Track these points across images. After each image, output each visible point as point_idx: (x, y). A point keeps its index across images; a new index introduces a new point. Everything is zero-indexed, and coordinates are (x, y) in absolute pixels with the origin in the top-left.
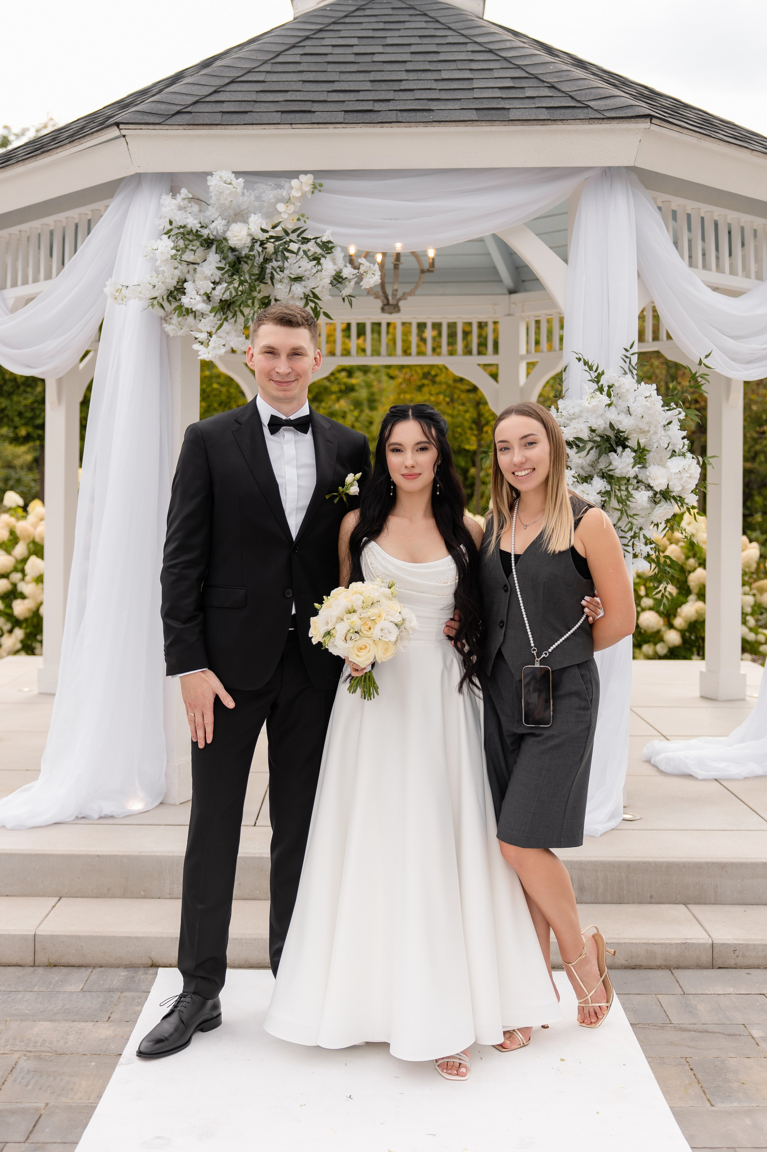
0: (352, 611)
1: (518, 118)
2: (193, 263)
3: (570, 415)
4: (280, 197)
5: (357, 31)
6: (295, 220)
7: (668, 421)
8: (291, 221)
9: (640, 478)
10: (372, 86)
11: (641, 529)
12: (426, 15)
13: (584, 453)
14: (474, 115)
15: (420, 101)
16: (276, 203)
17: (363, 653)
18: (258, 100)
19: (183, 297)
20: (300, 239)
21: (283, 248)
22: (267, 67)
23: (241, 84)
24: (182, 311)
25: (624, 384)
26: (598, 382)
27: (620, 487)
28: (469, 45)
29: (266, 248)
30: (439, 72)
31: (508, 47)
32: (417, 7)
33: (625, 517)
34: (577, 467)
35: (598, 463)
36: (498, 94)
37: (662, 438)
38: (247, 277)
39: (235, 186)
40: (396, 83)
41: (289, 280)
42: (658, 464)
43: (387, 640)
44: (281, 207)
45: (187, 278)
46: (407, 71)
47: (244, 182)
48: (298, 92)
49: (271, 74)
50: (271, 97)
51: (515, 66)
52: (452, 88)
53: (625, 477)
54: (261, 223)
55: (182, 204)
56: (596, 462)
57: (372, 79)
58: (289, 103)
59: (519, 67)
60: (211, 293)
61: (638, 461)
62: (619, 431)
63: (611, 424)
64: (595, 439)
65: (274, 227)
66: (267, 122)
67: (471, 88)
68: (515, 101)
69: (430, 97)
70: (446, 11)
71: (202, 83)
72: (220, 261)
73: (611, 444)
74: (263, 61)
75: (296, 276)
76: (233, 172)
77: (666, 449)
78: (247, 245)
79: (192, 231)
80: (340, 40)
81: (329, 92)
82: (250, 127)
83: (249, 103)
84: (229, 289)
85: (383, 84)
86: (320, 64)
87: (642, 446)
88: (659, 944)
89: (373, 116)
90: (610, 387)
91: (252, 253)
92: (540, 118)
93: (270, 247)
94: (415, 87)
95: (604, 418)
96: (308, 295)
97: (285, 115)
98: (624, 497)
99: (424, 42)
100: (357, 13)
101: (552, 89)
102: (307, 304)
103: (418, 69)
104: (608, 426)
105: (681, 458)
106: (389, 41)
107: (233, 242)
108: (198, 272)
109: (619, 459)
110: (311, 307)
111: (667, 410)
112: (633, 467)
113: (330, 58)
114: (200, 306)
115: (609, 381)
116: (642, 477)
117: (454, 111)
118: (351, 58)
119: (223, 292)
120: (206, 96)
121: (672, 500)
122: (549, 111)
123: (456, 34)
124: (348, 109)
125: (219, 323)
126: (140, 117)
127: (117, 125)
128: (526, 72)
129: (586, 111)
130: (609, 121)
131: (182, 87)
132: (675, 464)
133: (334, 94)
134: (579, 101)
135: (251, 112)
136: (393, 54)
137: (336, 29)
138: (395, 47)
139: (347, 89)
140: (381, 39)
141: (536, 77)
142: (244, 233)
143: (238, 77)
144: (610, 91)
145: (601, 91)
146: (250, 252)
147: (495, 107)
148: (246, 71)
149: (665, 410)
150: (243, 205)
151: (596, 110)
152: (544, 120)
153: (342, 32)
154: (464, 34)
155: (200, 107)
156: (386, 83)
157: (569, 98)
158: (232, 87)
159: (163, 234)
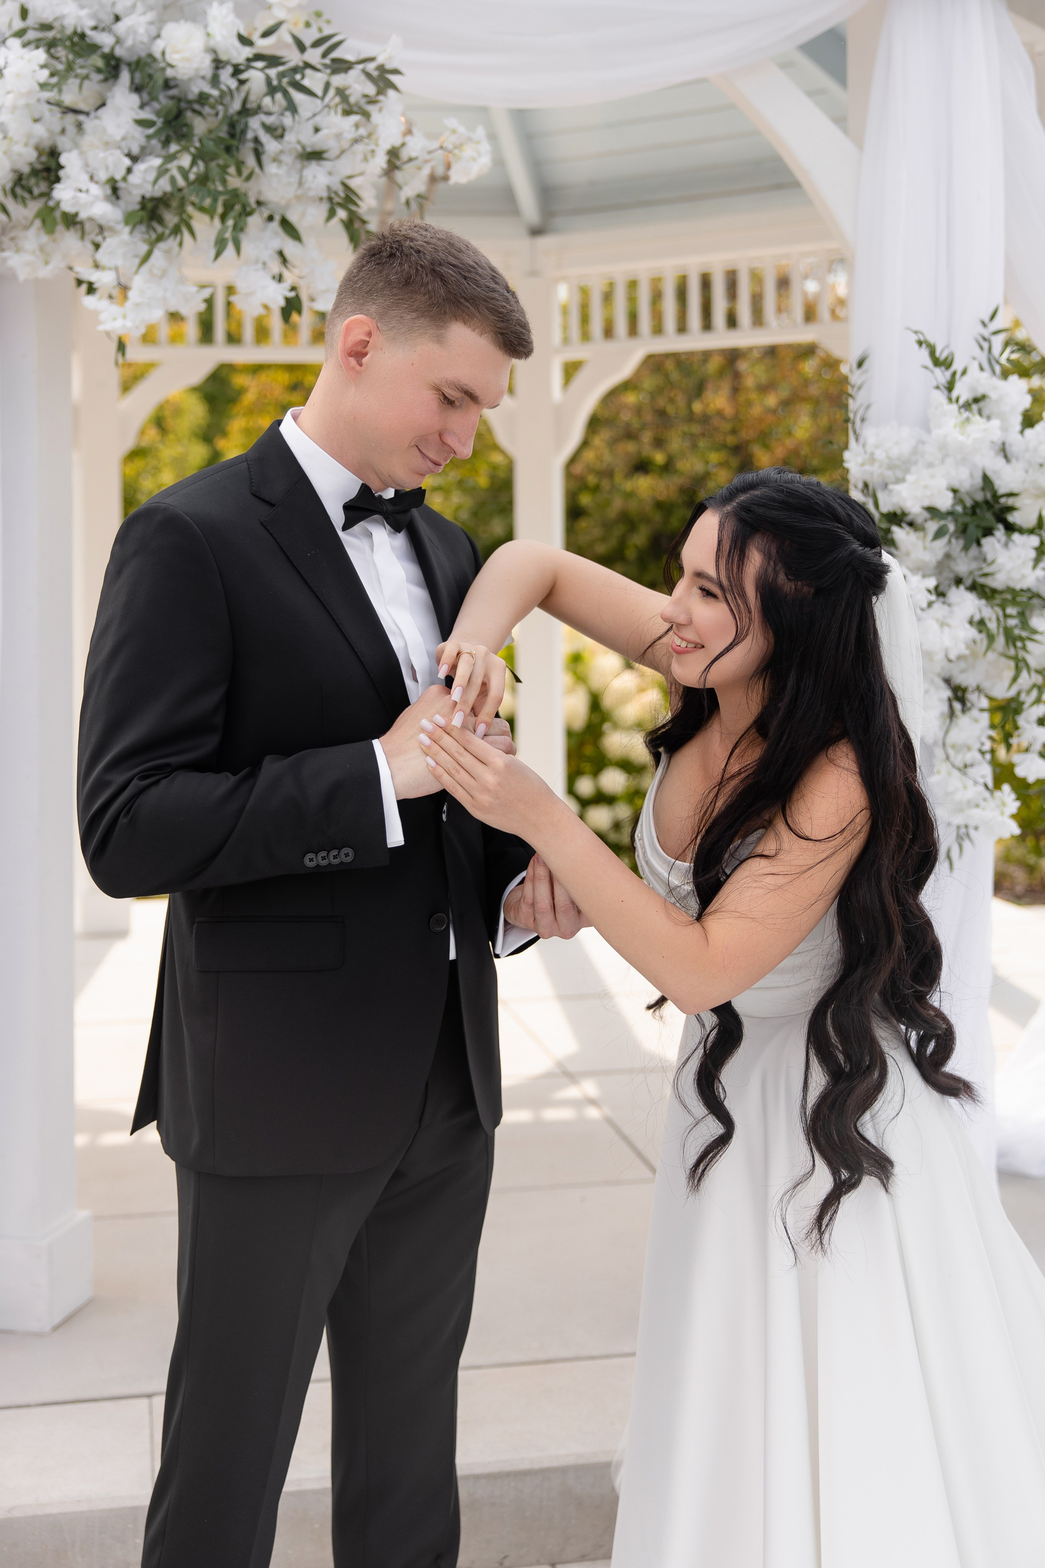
2: (76, 112)
6: (302, 25)
8: (293, 24)
19: (57, 187)
20: (327, 60)
21: (287, 83)
24: (54, 222)
26: (949, 389)
29: (246, 82)
38: (204, 146)
41: (296, 156)
45: (59, 143)
54: (234, 25)
60: (124, 179)
63: (984, 477)
65: (266, 34)
72: (141, 108)
75: (310, 150)
78: (202, 73)
84: (167, 170)
90: (977, 401)
91: (214, 91)
96: (336, 192)
102: (332, 213)
104: (980, 481)
108: (89, 130)
109: (1005, 551)
110: (342, 221)
114: (97, 209)
119: (152, 176)
125: (143, 250)
142: (197, 44)
146: (211, 90)
159: (7, 39)
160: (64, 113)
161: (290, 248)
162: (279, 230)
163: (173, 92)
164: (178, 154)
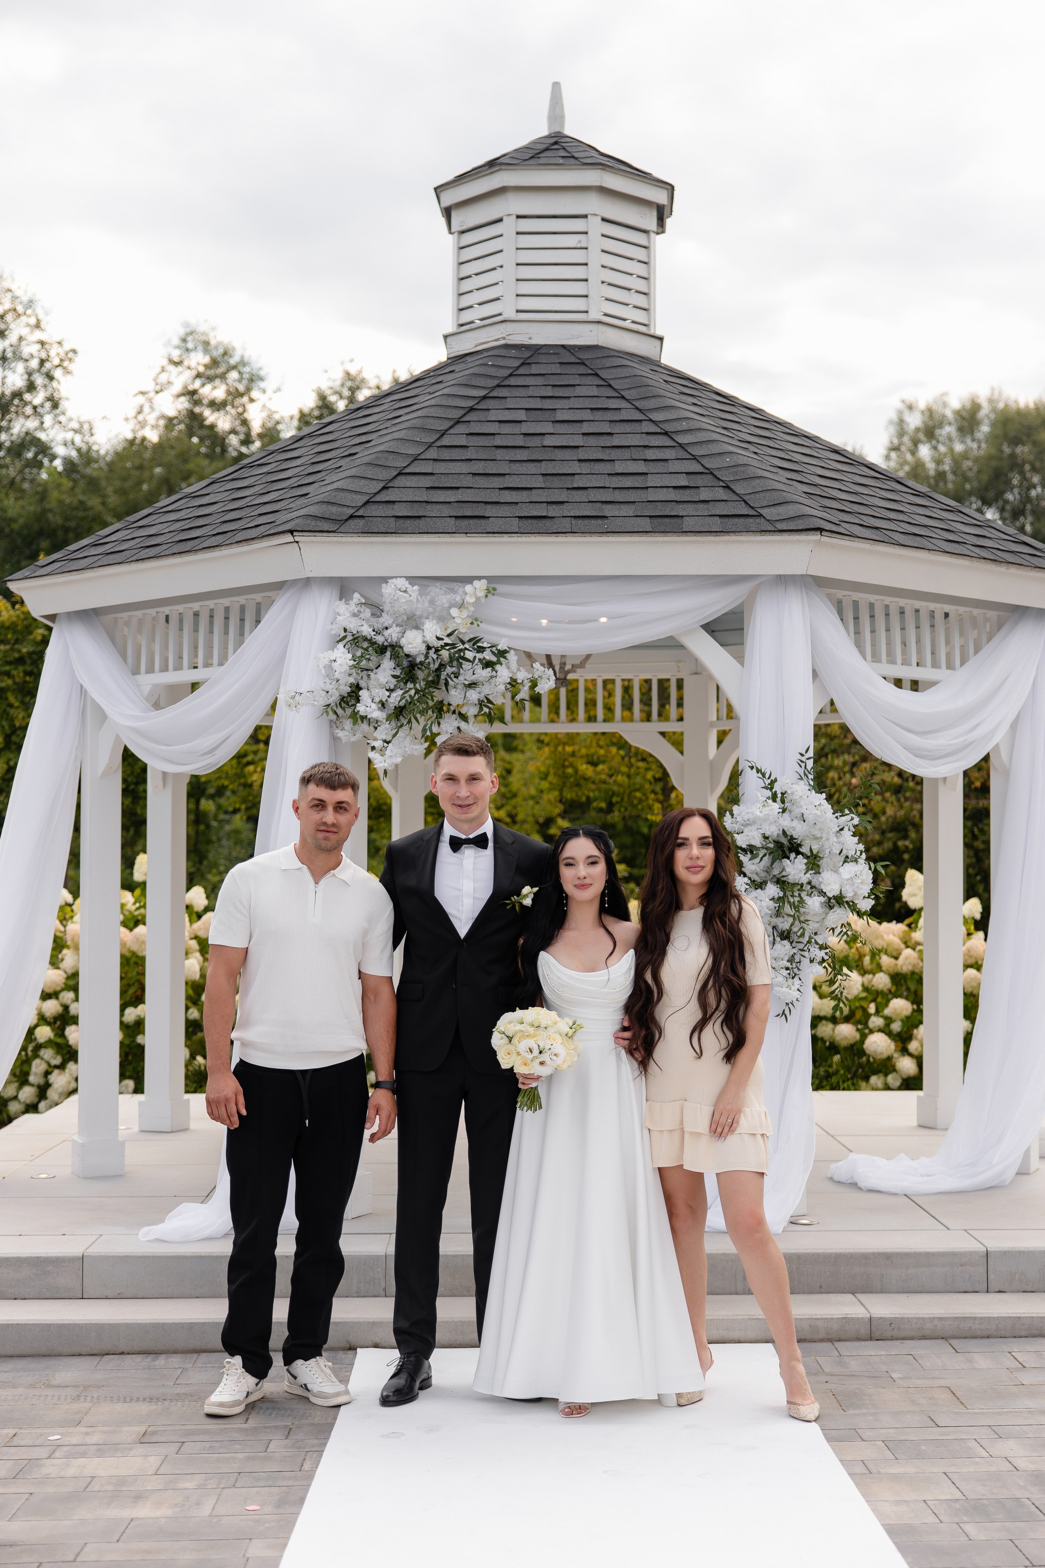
1: (692, 530)
2: (367, 670)
3: (744, 821)
4: (453, 602)
5: (524, 399)
6: (469, 625)
7: (841, 827)
8: (464, 626)
9: (813, 884)
10: (545, 482)
11: (816, 934)
12: (597, 375)
13: (758, 860)
14: (646, 524)
15: (594, 504)
16: (450, 607)
18: (430, 500)
19: (358, 704)
20: (475, 647)
21: (458, 656)
22: (432, 453)
23: (408, 477)
24: (357, 719)
25: (796, 791)
26: (771, 789)
27: (794, 893)
28: (644, 423)
29: (440, 655)
30: (612, 463)
31: (684, 428)
32: (587, 363)
33: (797, 922)
34: (752, 873)
35: (773, 868)
36: (672, 495)
37: (834, 844)
38: (423, 684)
39: (410, 595)
40: (569, 478)
41: (463, 685)
42: (831, 870)
44: (454, 612)
45: (360, 683)
46: (579, 460)
47: (419, 590)
49: (438, 462)
50: (441, 496)
51: (692, 457)
52: (627, 486)
53: (798, 884)
54: (436, 630)
55: (356, 610)
56: (770, 868)
57: (544, 472)
58: (461, 504)
59: (695, 458)
60: (386, 701)
61: (810, 867)
62: (792, 838)
63: (783, 830)
64: (768, 845)
65: (449, 635)
66: (442, 531)
67: (646, 486)
68: (689, 505)
69: (604, 499)
70: (620, 370)
71: (369, 476)
72: (394, 668)
73: (783, 852)
74: (428, 445)
75: (470, 682)
76: (407, 578)
77: (840, 854)
78: (422, 652)
79: (366, 638)
80: (506, 412)
81: (500, 489)
82: (425, 535)
83: (421, 504)
84: (405, 696)
85: (555, 478)
86: (488, 449)
87: (815, 852)
88: (822, 1319)
89: (548, 523)
90: (783, 794)
91: (427, 661)
92: (713, 530)
93: (445, 654)
94: (588, 485)
95: (778, 825)
96: (483, 701)
97: (459, 521)
98: (796, 903)
99: (596, 419)
100: (521, 371)
101: (727, 490)
102: (481, 709)
103: (591, 458)
104: (781, 832)
105: (854, 863)
106: (560, 416)
107: (407, 650)
108: (372, 679)
109: (792, 865)
110: (486, 712)
111: (840, 816)
112: (805, 874)
113: (498, 441)
114: (376, 713)
115: (781, 788)
116: (816, 882)
117: (628, 518)
118: (520, 441)
119: (399, 699)
120: (376, 494)
121: (846, 906)
122: (722, 520)
123: (630, 406)
124: (522, 515)
125: (394, 731)
126: (313, 523)
127: (291, 532)
128: (702, 465)
129: (758, 520)
130: (780, 534)
131: (348, 480)
132: (849, 870)
133: (506, 492)
134: (752, 508)
135: (424, 516)
136: (564, 436)
137: (501, 395)
138: (566, 425)
139: (519, 486)
140: (550, 412)
141: (712, 473)
142: (419, 640)
143: (405, 467)
144: (785, 494)
145: (775, 495)
146: (425, 660)
147: (669, 514)
148: (412, 459)
149: (837, 817)
150: (418, 613)
151: (768, 520)
152: (717, 532)
153: (508, 399)
154: (640, 407)
155: (372, 510)
156: (558, 477)
157: (743, 503)
158: (402, 481)
159: (338, 642)
160: (362, 671)
161: (463, 725)
162: (458, 717)
163: (410, 659)
164: (410, 689)
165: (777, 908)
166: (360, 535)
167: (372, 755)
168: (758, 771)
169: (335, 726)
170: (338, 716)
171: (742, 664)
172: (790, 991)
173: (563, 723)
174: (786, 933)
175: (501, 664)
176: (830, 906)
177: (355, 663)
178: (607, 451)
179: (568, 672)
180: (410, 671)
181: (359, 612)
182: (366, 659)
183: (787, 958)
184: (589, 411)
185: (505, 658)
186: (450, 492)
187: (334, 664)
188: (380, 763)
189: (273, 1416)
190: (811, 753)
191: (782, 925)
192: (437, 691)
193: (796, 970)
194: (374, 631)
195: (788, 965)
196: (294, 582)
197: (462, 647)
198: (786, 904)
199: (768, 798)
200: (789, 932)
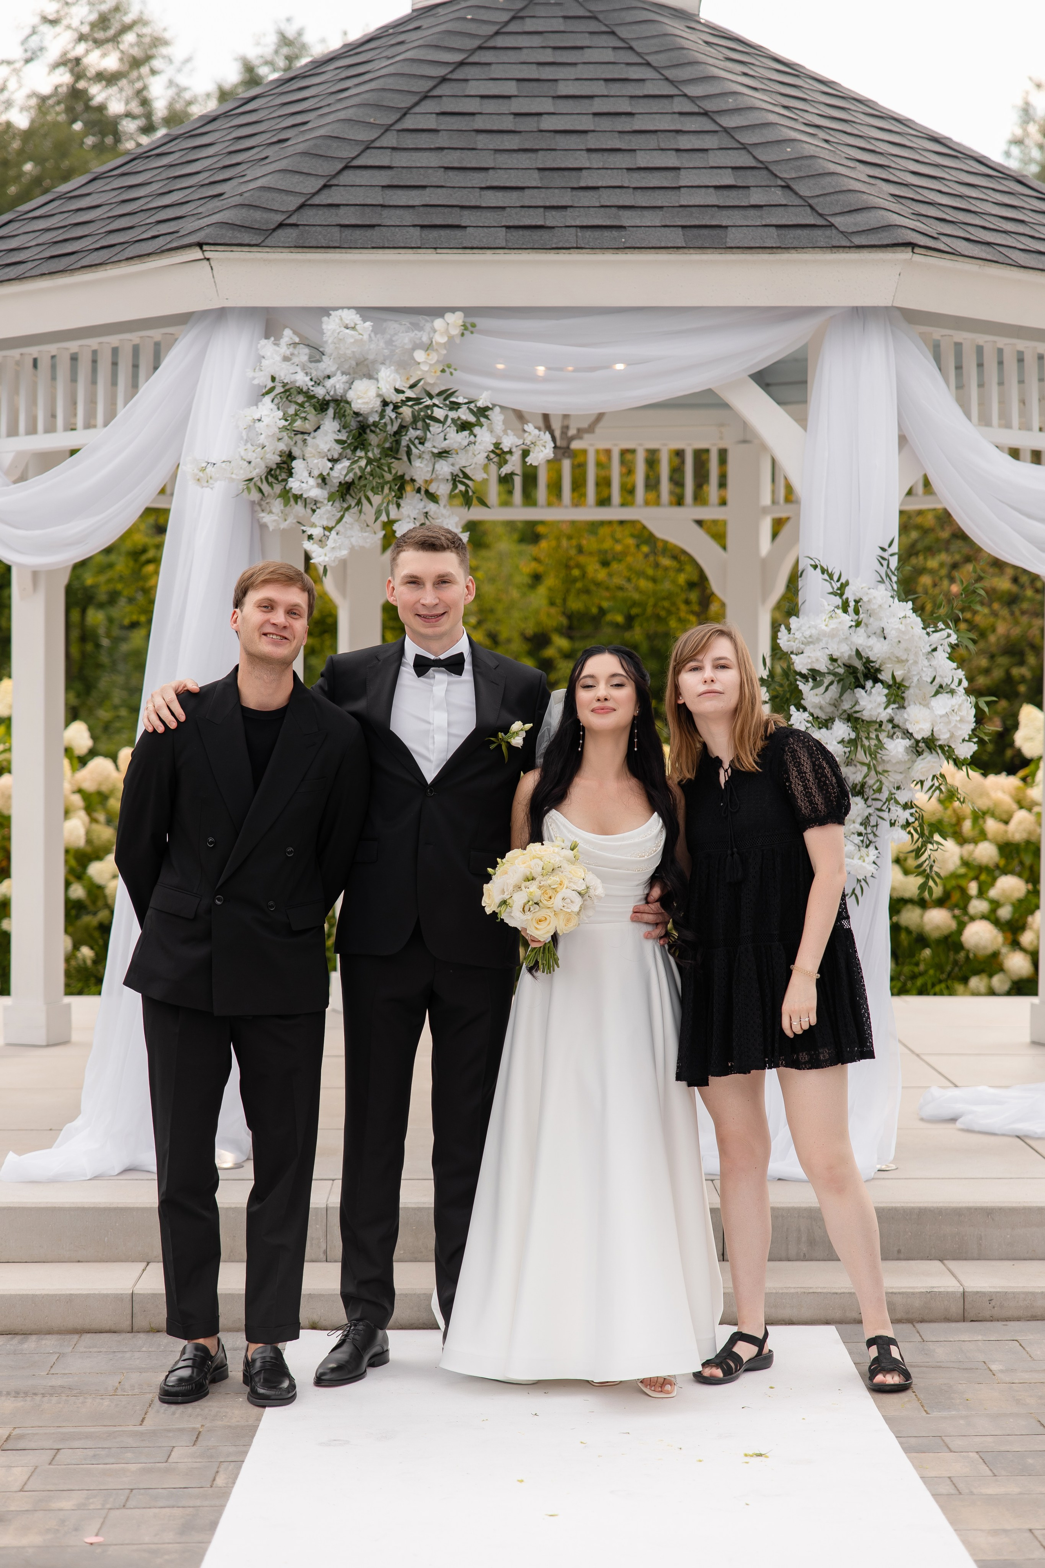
0: (530, 879)
1: (738, 245)
2: (303, 433)
3: (805, 638)
4: (418, 342)
5: (514, 66)
6: (439, 373)
7: (934, 646)
8: (433, 374)
9: (896, 721)
10: (541, 179)
11: (898, 788)
12: (613, 33)
13: (822, 689)
14: (677, 237)
15: (608, 210)
16: (414, 349)
17: (543, 926)
18: (386, 204)
19: (290, 479)
20: (447, 402)
21: (424, 415)
22: (390, 140)
23: (358, 172)
24: (289, 498)
25: (874, 597)
26: (841, 595)
27: (868, 734)
28: (676, 100)
29: (400, 414)
30: (632, 154)
31: (730, 107)
32: (600, 16)
33: (873, 773)
34: (815, 707)
35: (842, 701)
36: (712, 198)
37: (924, 669)
38: (377, 451)
39: (361, 332)
40: (574, 173)
41: (431, 455)
42: (920, 704)
43: (569, 911)
44: (419, 356)
45: (293, 451)
46: (589, 150)
47: (373, 326)
48: (439, 190)
49: (398, 152)
50: (402, 198)
51: (740, 147)
52: (652, 185)
53: (875, 722)
54: (395, 380)
55: (288, 353)
56: (839, 700)
57: (541, 166)
58: (429, 209)
59: (744, 147)
60: (328, 474)
61: (892, 700)
62: (868, 661)
63: (857, 651)
64: (837, 670)
65: (412, 387)
66: (403, 245)
67: (677, 185)
68: (736, 212)
69: (621, 203)
70: (644, 26)
71: (305, 171)
72: (339, 431)
73: (857, 679)
74: (385, 127)
75: (440, 451)
76: (356, 309)
77: (932, 683)
78: (376, 409)
79: (302, 390)
80: (491, 84)
81: (482, 188)
82: (380, 251)
83: (374, 208)
84: (353, 468)
85: (556, 174)
86: (466, 133)
87: (898, 680)
88: (899, 1293)
89: (545, 235)
91: (383, 421)
92: (767, 245)
93: (407, 411)
94: (600, 184)
95: (849, 643)
96: (457, 475)
97: (426, 232)
98: (872, 747)
99: (612, 93)
100: (511, 28)
101: (787, 191)
102: (455, 487)
103: (604, 147)
104: (854, 653)
105: (949, 695)
106: (564, 89)
107: (356, 406)
108: (309, 445)
109: (868, 697)
110: (461, 491)
111: (933, 632)
112: (885, 709)
113: (479, 123)
114: (314, 492)
115: (854, 594)
116: (899, 720)
117: (653, 229)
118: (508, 123)
119: (344, 473)
120: (314, 194)
121: (939, 751)
122: (780, 232)
123: (658, 76)
124: (511, 224)
125: (339, 515)
126: (230, 233)
127: (200, 245)
128: (754, 157)
129: (828, 232)
130: (857, 250)
131: (276, 176)
132: (942, 703)
133: (489, 193)
134: (821, 215)
135: (379, 225)
136: (568, 116)
137: (483, 60)
138: (571, 102)
139: (508, 184)
140: (550, 84)
141: (767, 168)
142: (372, 393)
143: (353, 158)
144: (865, 197)
145: (851, 197)
146: (381, 419)
147: (708, 223)
148: (362, 147)
149: (928, 634)
150: (371, 357)
151: (842, 232)
152: (772, 248)
153: (493, 67)
154: (670, 77)
155: (309, 217)
156: (560, 173)
157: (808, 209)
158: (348, 177)
159: (264, 395)
160: (295, 434)
161: (432, 507)
162: (425, 496)
163: (360, 418)
164: (360, 458)
165: (847, 754)
166: (292, 250)
167: (308, 545)
168: (823, 571)
169: (258, 508)
170: (263, 494)
171: (805, 428)
172: (864, 864)
173: (566, 507)
174: (858, 788)
175: (481, 426)
176: (917, 751)
177: (287, 423)
178: (627, 137)
179: (572, 438)
180: (360, 434)
181: (292, 354)
182: (301, 418)
183: (859, 820)
184: (602, 82)
185: (487, 417)
186: (414, 193)
187: (258, 424)
188: (320, 557)
189: (177, 1415)
190: (895, 548)
191: (854, 776)
192: (396, 461)
193: (871, 837)
194: (311, 380)
195: (861, 829)
196: (204, 314)
197: (429, 402)
198: (859, 748)
199: (837, 607)
200: (863, 785)
